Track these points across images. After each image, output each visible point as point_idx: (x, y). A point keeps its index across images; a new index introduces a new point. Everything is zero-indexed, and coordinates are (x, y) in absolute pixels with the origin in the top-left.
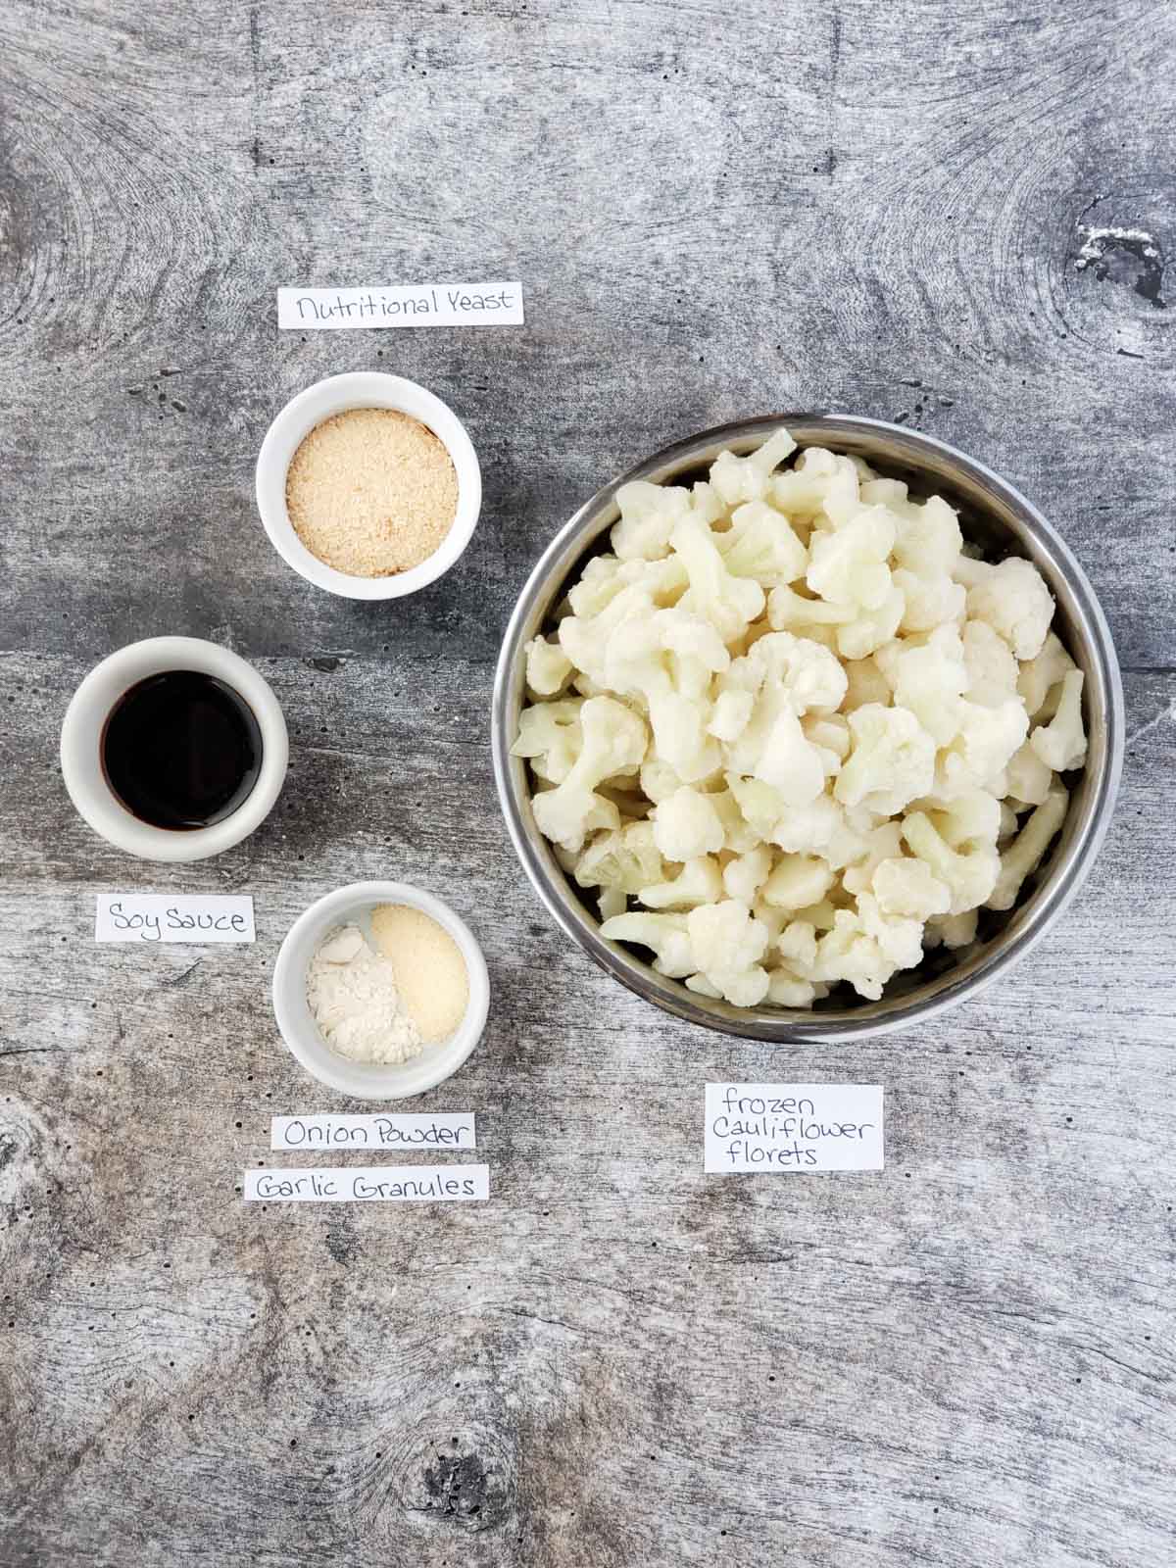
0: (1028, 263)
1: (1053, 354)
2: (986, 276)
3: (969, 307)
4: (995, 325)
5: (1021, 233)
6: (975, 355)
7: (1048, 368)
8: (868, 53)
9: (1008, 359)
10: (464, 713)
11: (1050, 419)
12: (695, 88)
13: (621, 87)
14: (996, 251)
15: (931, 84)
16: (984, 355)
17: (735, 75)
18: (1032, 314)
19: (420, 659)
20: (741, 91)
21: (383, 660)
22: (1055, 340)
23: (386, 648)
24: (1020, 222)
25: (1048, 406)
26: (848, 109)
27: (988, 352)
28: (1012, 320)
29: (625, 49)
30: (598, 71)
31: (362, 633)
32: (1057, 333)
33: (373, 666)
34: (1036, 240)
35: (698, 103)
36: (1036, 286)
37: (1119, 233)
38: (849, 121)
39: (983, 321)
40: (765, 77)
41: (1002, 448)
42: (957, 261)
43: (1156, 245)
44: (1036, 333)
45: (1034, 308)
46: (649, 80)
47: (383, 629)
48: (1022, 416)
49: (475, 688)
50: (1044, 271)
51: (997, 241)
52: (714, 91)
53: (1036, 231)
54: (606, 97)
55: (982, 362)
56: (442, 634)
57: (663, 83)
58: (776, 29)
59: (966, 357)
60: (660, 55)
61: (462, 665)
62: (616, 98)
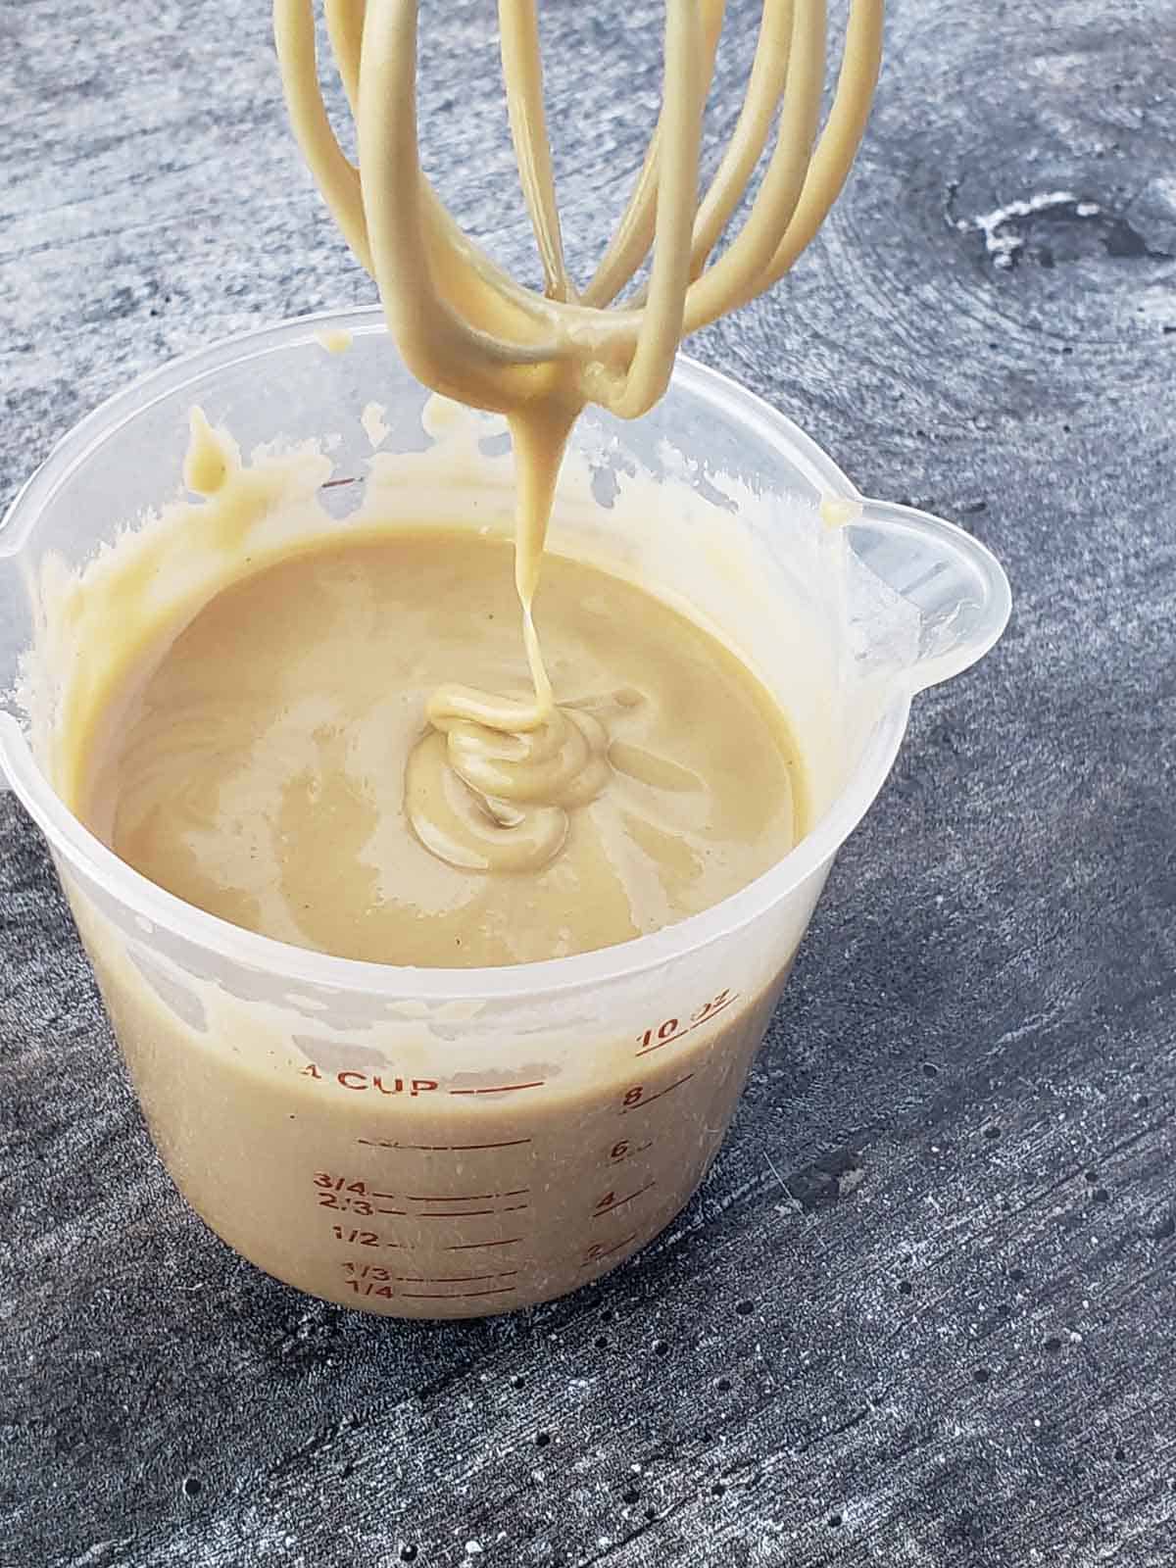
0: (929, 293)
1: (1074, 376)
2: (877, 332)
3: (890, 380)
4: (952, 382)
5: (881, 265)
6: (959, 432)
7: (1081, 395)
8: (463, 171)
9: (1013, 413)
10: (482, 1522)
11: (1154, 454)
12: (214, 306)
13: (82, 353)
14: (866, 300)
15: (591, 166)
16: (971, 425)
17: (270, 266)
18: (993, 346)
19: (298, 1461)
20: (296, 282)
21: (201, 1521)
22: (1059, 360)
23: (194, 1488)
24: (868, 255)
25: (1134, 440)
26: (486, 237)
27: (974, 419)
28: (970, 366)
29: (57, 307)
30: (27, 348)
31: (111, 1484)
32: (1054, 351)
33: (182, 1547)
34: (910, 264)
35: (234, 321)
36: (966, 312)
37: (1021, 207)
38: (500, 250)
39: (929, 386)
40: (323, 252)
41: (1121, 522)
42: (816, 335)
43: (1088, 200)
44: (1022, 364)
45: (989, 337)
46: (124, 326)
47: (158, 1447)
48: (1109, 469)
49: (472, 1451)
50: (960, 292)
51: (856, 290)
52: (251, 298)
53: (901, 254)
54: (66, 373)
55: (978, 434)
56: (313, 1378)
57: (156, 321)
58: (294, 199)
59: (946, 440)
60: (126, 293)
61: (406, 1413)
62: (84, 369)
